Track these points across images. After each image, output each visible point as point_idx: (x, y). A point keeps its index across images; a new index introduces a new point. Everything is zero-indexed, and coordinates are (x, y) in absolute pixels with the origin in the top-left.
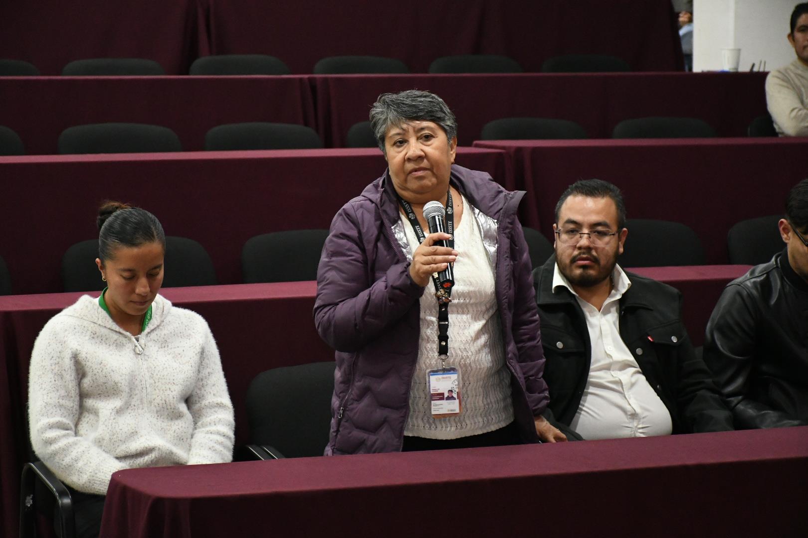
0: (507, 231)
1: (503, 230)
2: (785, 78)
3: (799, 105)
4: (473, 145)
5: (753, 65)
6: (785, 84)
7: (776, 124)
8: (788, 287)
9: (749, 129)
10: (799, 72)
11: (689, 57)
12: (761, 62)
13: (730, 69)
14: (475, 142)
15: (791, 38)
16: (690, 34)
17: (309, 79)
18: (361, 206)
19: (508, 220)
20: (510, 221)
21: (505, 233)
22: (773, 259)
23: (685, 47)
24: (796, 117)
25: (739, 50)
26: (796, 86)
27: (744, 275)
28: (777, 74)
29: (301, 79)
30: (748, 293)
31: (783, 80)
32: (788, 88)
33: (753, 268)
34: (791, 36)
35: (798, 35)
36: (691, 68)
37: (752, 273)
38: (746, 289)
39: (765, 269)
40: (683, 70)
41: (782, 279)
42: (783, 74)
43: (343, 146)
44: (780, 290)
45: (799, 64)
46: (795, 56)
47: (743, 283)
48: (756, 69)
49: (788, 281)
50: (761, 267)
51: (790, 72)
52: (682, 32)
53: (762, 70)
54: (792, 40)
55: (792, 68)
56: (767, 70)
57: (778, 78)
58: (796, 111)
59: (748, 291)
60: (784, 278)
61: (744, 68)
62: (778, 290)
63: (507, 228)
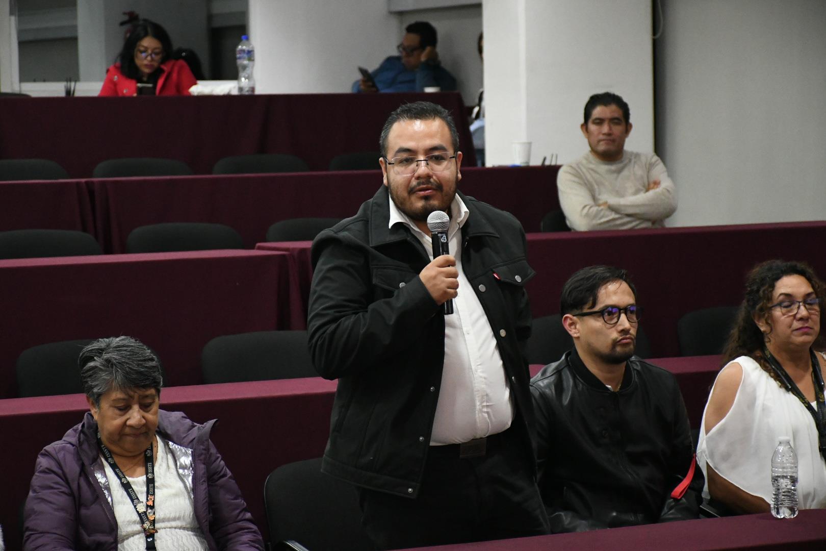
0: (202, 457)
1: (199, 457)
2: (577, 174)
3: (591, 202)
4: (256, 247)
5: (545, 159)
6: (576, 179)
7: (568, 220)
8: (581, 385)
9: (542, 224)
10: (592, 166)
11: (482, 152)
12: (552, 155)
13: (521, 163)
14: (258, 244)
15: (585, 127)
16: (481, 129)
17: (86, 182)
18: (63, 448)
19: (202, 447)
20: (204, 448)
21: (200, 460)
22: (563, 357)
23: (476, 142)
24: (587, 215)
25: (530, 144)
26: (588, 181)
27: (535, 375)
28: (569, 169)
29: (78, 183)
30: (540, 392)
31: (575, 176)
32: (580, 184)
33: (544, 367)
34: (585, 126)
35: (592, 127)
36: (483, 164)
37: (544, 373)
38: (539, 390)
39: (557, 368)
40: (475, 164)
41: (574, 378)
42: (575, 169)
43: (124, 251)
44: (572, 388)
45: (592, 157)
46: (588, 149)
47: (535, 384)
48: (547, 163)
49: (581, 380)
50: (554, 365)
51: (582, 168)
52: (473, 128)
53: (553, 163)
54: (585, 131)
55: (584, 162)
56: (559, 163)
57: (570, 173)
58: (588, 207)
59: (540, 391)
60: (576, 377)
61: (536, 162)
62: (571, 389)
63: (202, 454)
